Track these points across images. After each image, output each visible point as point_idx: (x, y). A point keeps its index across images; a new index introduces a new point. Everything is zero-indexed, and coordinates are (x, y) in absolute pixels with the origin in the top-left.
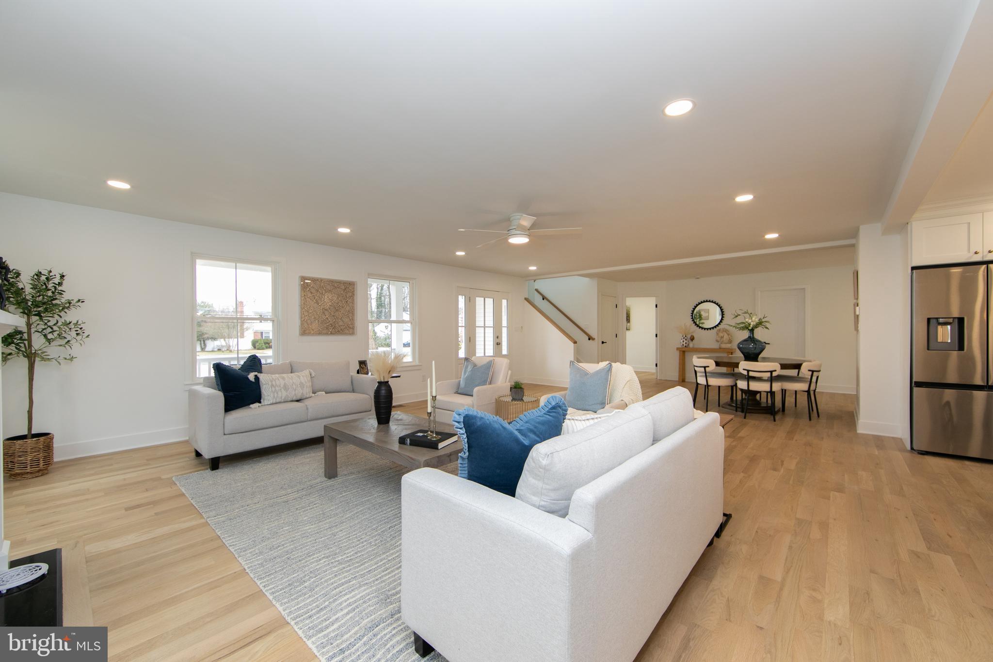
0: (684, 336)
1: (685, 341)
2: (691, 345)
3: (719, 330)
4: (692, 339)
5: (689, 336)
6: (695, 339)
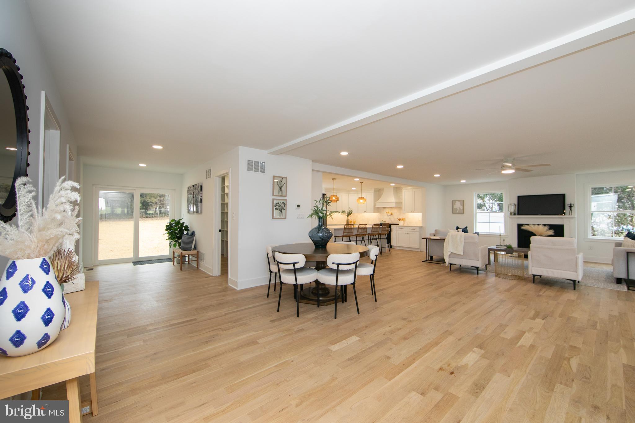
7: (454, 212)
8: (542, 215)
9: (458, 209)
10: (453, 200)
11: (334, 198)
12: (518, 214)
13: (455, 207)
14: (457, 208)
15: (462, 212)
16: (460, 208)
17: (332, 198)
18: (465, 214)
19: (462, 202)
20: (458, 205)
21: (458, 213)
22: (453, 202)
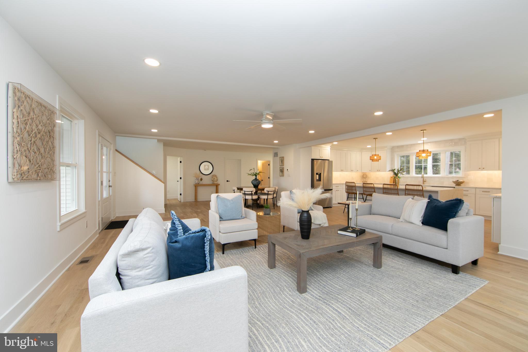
0: (197, 178)
1: (198, 181)
2: (201, 183)
3: (213, 175)
4: (201, 180)
5: (200, 179)
6: (203, 179)
11: (375, 157)
17: (374, 157)
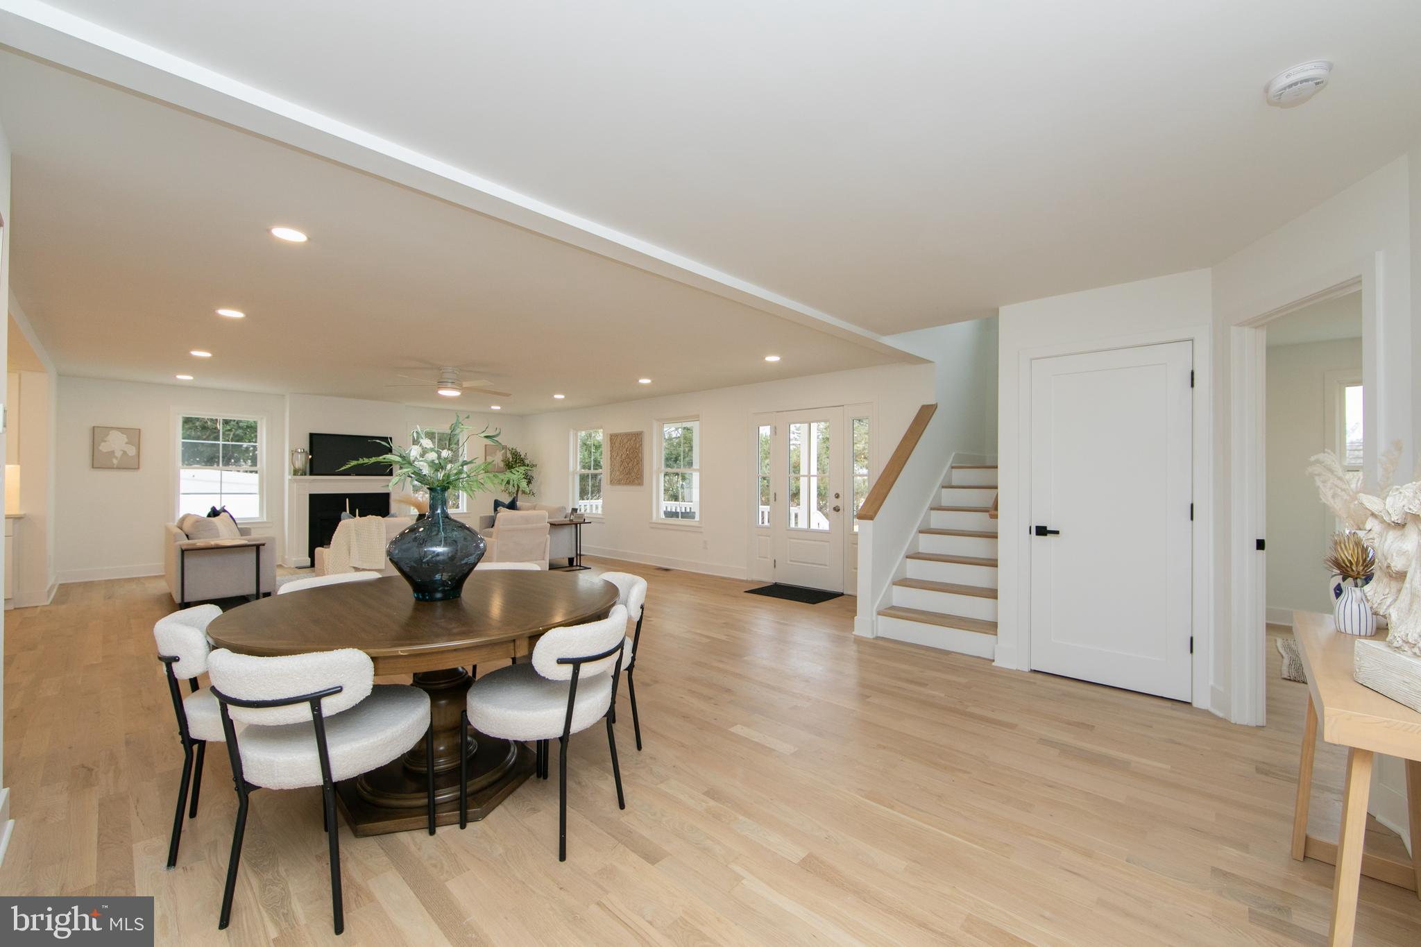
7: (99, 461)
8: (357, 475)
9: (118, 454)
10: (93, 425)
12: (312, 473)
13: (104, 448)
14: (113, 452)
15: (131, 464)
16: (125, 452)
18: (141, 470)
19: (135, 436)
20: (116, 443)
21: (119, 468)
22: (97, 435)
